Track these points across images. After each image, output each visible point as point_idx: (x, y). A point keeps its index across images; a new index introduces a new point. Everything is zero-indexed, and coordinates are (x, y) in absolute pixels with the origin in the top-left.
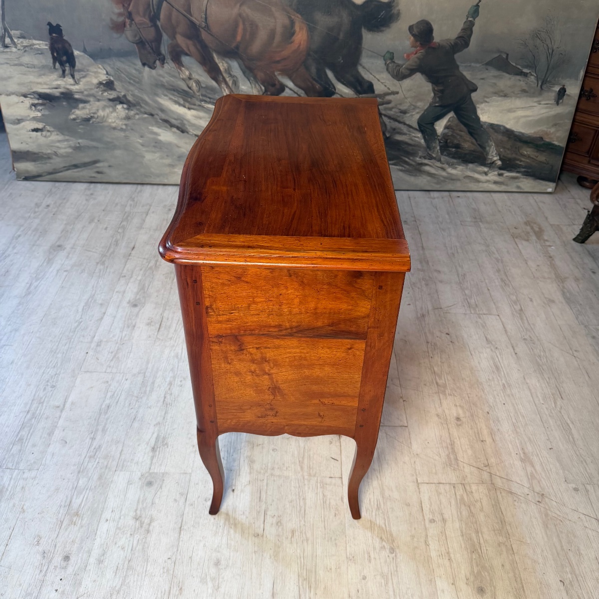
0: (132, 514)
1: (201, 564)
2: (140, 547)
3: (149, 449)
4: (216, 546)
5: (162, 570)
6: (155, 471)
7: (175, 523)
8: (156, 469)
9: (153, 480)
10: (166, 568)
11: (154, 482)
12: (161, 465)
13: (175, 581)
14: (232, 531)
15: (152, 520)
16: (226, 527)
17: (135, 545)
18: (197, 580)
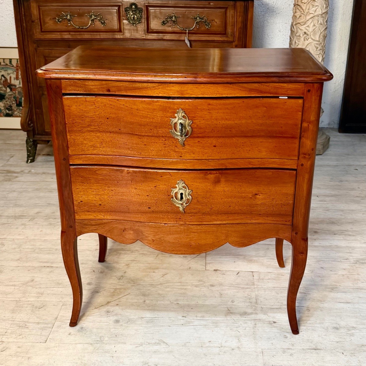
1: (340, 336)
4: (324, 330)
5: (353, 357)
7: (312, 353)
10: (351, 355)
13: (358, 349)
14: (309, 322)
16: (307, 325)
18: (352, 338)
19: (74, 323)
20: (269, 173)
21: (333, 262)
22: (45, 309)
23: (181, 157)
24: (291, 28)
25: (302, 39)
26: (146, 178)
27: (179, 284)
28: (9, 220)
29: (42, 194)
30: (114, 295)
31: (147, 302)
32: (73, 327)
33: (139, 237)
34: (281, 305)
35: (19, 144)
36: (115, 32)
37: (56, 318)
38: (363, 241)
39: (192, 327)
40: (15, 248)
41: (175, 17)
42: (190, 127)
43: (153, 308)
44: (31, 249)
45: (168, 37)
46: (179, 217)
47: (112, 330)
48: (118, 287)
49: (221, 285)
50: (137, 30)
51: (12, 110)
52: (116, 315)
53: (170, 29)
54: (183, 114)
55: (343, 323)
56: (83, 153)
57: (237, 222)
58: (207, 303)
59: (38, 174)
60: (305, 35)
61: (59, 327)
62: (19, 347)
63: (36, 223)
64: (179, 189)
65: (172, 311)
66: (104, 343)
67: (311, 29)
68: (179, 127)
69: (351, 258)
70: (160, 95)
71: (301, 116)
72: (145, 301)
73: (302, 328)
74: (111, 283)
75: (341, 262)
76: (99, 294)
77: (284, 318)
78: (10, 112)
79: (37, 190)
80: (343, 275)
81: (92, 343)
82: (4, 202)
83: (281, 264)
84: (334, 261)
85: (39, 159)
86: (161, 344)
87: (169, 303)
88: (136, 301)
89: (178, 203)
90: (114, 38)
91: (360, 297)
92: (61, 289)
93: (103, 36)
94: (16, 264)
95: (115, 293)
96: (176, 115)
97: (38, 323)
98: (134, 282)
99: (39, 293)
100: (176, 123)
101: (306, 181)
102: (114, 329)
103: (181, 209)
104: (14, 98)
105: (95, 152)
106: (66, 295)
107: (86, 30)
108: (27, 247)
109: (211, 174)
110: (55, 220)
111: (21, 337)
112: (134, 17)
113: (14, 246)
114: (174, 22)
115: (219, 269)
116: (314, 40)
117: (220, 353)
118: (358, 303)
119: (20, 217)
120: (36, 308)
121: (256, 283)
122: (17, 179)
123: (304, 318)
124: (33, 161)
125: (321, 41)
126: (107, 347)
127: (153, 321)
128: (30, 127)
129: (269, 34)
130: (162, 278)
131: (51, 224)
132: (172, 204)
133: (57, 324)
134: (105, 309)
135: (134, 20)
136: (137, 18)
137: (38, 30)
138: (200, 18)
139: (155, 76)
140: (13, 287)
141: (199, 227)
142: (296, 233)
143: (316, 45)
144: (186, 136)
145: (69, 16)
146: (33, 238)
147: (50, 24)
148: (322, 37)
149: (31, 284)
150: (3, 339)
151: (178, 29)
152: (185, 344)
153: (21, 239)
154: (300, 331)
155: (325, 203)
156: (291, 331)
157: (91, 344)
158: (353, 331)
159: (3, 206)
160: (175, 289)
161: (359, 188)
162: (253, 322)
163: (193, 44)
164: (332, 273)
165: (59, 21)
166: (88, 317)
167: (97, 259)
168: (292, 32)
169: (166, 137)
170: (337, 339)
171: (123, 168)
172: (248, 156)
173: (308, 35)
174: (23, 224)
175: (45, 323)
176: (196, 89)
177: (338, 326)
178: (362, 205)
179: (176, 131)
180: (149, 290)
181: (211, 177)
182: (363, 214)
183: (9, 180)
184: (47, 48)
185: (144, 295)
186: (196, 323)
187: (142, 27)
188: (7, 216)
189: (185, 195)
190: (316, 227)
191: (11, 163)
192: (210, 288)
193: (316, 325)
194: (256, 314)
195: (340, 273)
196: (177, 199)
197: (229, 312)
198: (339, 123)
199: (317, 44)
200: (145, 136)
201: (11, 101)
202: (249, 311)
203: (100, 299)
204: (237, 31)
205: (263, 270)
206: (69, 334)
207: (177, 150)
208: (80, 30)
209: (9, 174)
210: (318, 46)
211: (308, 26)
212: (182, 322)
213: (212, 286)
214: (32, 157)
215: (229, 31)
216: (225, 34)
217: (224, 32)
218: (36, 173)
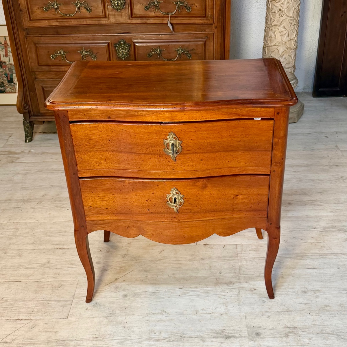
0: (284, 339)
1: (308, 299)
2: (307, 330)
3: (227, 341)
4: (295, 294)
5: (317, 316)
6: (247, 333)
7: (284, 314)
8: (245, 333)
9: (254, 333)
10: (316, 315)
11: (256, 332)
12: (241, 331)
13: (322, 309)
14: (282, 287)
15: (286, 327)
16: (281, 290)
17: (306, 333)
18: (317, 300)
19: (89, 299)
20: (248, 178)
21: (304, 232)
22: (63, 288)
23: (173, 169)
24: (267, 4)
25: (277, 15)
26: (145, 187)
27: (175, 259)
28: (19, 204)
29: (44, 176)
30: (120, 272)
31: (149, 277)
32: (88, 303)
33: (141, 232)
34: (260, 274)
36: (101, 18)
37: (74, 296)
38: (329, 210)
39: (188, 297)
40: (28, 232)
41: (157, 2)
42: (180, 146)
43: (154, 282)
44: (43, 232)
45: (151, 21)
46: (173, 216)
47: (122, 304)
48: (123, 265)
49: (210, 258)
50: (121, 15)
51: (4, 86)
52: (124, 290)
53: (152, 14)
54: (174, 136)
55: (310, 287)
56: (90, 168)
57: (222, 217)
58: (199, 275)
59: (38, 154)
60: (280, 12)
61: (77, 303)
62: (45, 324)
63: (44, 206)
64: (173, 194)
65: (171, 284)
66: (116, 316)
67: (285, 6)
68: (171, 147)
69: (319, 226)
70: (154, 121)
71: (272, 134)
72: (147, 276)
73: (277, 293)
74: (116, 261)
75: (310, 231)
76: (108, 272)
77: (262, 285)
79: (39, 171)
80: (311, 243)
81: (106, 316)
82: (11, 185)
83: (260, 237)
84: (304, 230)
85: (37, 137)
86: (163, 314)
87: (167, 276)
88: (139, 276)
89: (173, 206)
90: (100, 23)
91: (325, 263)
92: (74, 269)
93: (89, 22)
94: (31, 247)
95: (121, 270)
96: (168, 137)
97: (59, 301)
98: (136, 259)
99: (56, 274)
100: (168, 144)
101: (278, 183)
102: (123, 303)
103: (175, 210)
104: (5, 74)
105: (100, 167)
106: (80, 274)
107: (73, 17)
108: (39, 230)
109: (199, 181)
110: (61, 202)
111: (46, 314)
112: (118, 3)
113: (28, 230)
114: (156, 7)
115: (208, 243)
116: (288, 16)
117: (212, 319)
118: (323, 268)
119: (29, 200)
120: (55, 287)
121: (239, 255)
122: (20, 160)
123: (279, 284)
124: (31, 140)
125: (295, 17)
126: (119, 319)
127: (155, 294)
128: (26, 110)
129: (246, 5)
130: (160, 254)
131: (57, 207)
132: (168, 207)
133: (75, 300)
134: (114, 286)
135: (118, 5)
136: (121, 4)
137: (27, 19)
138: (181, 3)
139: (149, 106)
140: (33, 269)
141: (191, 223)
142: (271, 224)
143: (290, 21)
144: (177, 153)
145: (55, 5)
146: (43, 221)
147: (38, 13)
148: (295, 13)
149: (48, 265)
150: (31, 317)
151: (161, 14)
152: (183, 313)
153: (33, 223)
154: (275, 296)
156: (268, 296)
157: (106, 317)
158: (318, 294)
159: (11, 190)
160: (172, 264)
161: (328, 156)
162: (237, 290)
163: (176, 27)
164: (302, 241)
165: (46, 10)
166: (101, 294)
167: (103, 239)
168: (268, 8)
169: (160, 154)
170: (305, 302)
171: (124, 179)
173: (282, 12)
174: (32, 208)
175: (65, 301)
176: (184, 115)
177: (306, 290)
178: (330, 174)
179: (169, 149)
180: (149, 266)
181: (199, 184)
182: (330, 183)
183: (12, 162)
184: (36, 35)
185: (146, 271)
186: (191, 293)
187: (127, 12)
188: (16, 200)
189: (179, 199)
190: (290, 198)
191: (11, 143)
192: (201, 261)
193: (288, 290)
194: (240, 282)
195: (309, 241)
196: (171, 202)
197: (218, 282)
199: (291, 20)
200: (142, 154)
201: (2, 78)
202: (234, 280)
203: (109, 276)
204: (216, 13)
205: (245, 242)
206: (87, 309)
207: (170, 164)
208: (67, 17)
209: (11, 155)
210: (292, 22)
211: (283, 3)
212: (179, 293)
213: (203, 259)
214: (29, 137)
215: (209, 13)
216: (205, 17)
217: (204, 15)
218: (35, 153)
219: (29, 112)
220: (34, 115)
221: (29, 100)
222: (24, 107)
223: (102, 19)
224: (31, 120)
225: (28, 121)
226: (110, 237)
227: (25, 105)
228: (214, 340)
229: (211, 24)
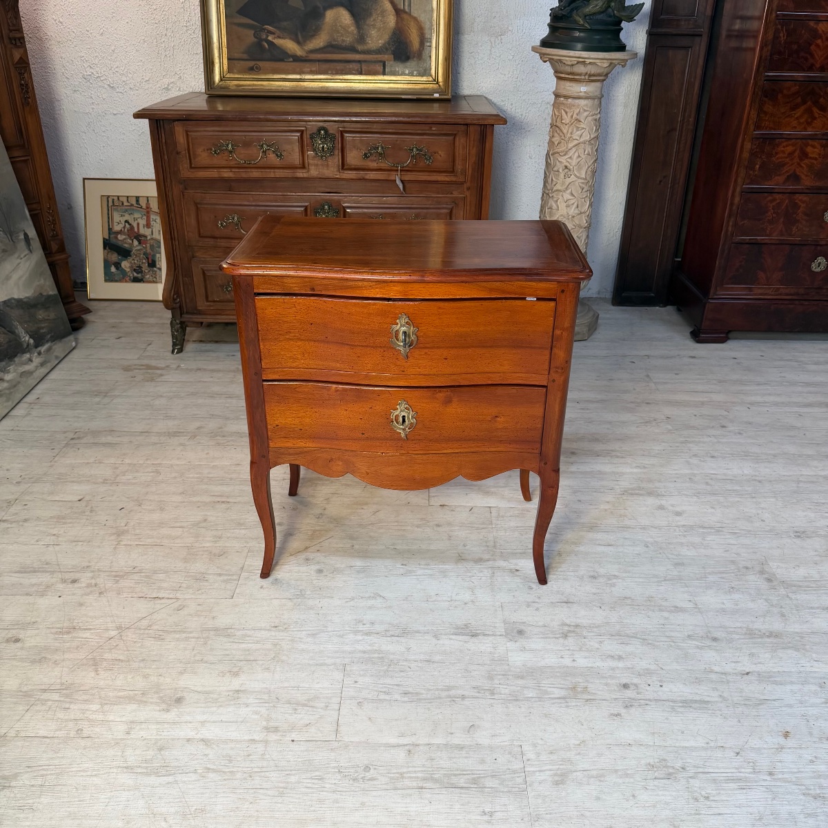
0: (561, 640)
1: (598, 587)
2: (595, 630)
3: (474, 639)
4: (578, 579)
5: (612, 612)
6: (503, 630)
7: (562, 607)
8: (501, 629)
9: (515, 631)
10: (611, 609)
11: (518, 629)
12: (495, 627)
13: (620, 602)
14: (560, 569)
15: (564, 624)
17: (594, 634)
18: (613, 589)
19: (265, 574)
20: (513, 390)
21: (594, 494)
22: (227, 557)
23: (403, 371)
24: (546, 159)
25: (562, 176)
26: (360, 397)
27: (396, 524)
28: (161, 438)
29: (200, 401)
30: (313, 539)
31: (356, 547)
32: (267, 579)
33: (349, 469)
34: (525, 549)
35: (157, 324)
36: (297, 168)
37: (242, 568)
38: (635, 465)
39: (415, 577)
40: (175, 478)
41: (382, 148)
42: (414, 336)
43: (364, 554)
44: (197, 478)
45: (371, 175)
46: (400, 444)
47: (315, 582)
48: (317, 528)
49: (449, 524)
50: (328, 166)
51: (141, 272)
52: (318, 563)
53: (374, 165)
54: (407, 320)
55: (602, 571)
56: (280, 366)
57: (472, 450)
58: (432, 547)
59: (191, 370)
60: (566, 170)
61: (247, 578)
62: (199, 605)
63: (199, 443)
64: (401, 411)
65: (389, 558)
66: (305, 598)
67: (574, 162)
68: (401, 337)
69: (618, 487)
70: (378, 296)
71: (552, 322)
72: (353, 546)
73: (551, 577)
74: (307, 523)
75: (604, 492)
76: (294, 537)
77: (529, 565)
78: (139, 275)
79: (193, 394)
80: (606, 510)
81: (291, 597)
82: (149, 412)
83: (527, 496)
84: (595, 492)
85: (189, 347)
86: (377, 598)
87: (384, 547)
88: (341, 546)
89: (399, 428)
90: (295, 176)
91: (626, 539)
92: (243, 531)
93: (280, 173)
94: (179, 498)
95: (314, 535)
96: (398, 321)
97: (220, 575)
98: (337, 521)
99: (215, 536)
100: (397, 331)
101: (558, 400)
102: (317, 581)
103: (403, 435)
104: (144, 254)
105: (294, 365)
106: (252, 539)
107: (254, 166)
108: (191, 476)
109: (440, 392)
110: (224, 438)
111: (200, 592)
112: (323, 147)
113: (173, 475)
114: (380, 154)
115: (446, 504)
116: (578, 178)
117: (450, 608)
118: (623, 546)
119: (176, 434)
120: (215, 555)
121: (494, 522)
122: (163, 378)
123: (554, 565)
124: (180, 351)
125: (588, 178)
126: (310, 602)
127: (365, 571)
128: (176, 303)
129: (514, 162)
130: (373, 516)
131: (219, 444)
132: (393, 431)
133: (244, 575)
134: (304, 556)
135: (323, 151)
136: (328, 149)
137: (187, 165)
138: (417, 150)
139: (373, 274)
140: (181, 529)
141: (424, 457)
142: (545, 464)
143: (581, 185)
144: (410, 346)
145: (230, 146)
146: (197, 463)
147: (203, 157)
148: (589, 172)
149: (204, 524)
150: (178, 595)
151: (387, 165)
152: (407, 598)
153: (182, 465)
154: (548, 580)
155: (588, 411)
156: (537, 581)
157: (290, 599)
158: (614, 581)
159: (150, 419)
160: (391, 531)
161: (634, 389)
162: (490, 570)
163: (408, 185)
164: (591, 507)
165: (216, 153)
166: (283, 566)
167: (287, 492)
168: (548, 164)
169: (384, 347)
170: (594, 590)
171: (329, 385)
172: (487, 370)
173: (570, 170)
174: (181, 444)
175: (229, 575)
176: (423, 289)
177: (596, 574)
178: (636, 414)
179: (398, 340)
180: (357, 532)
181: (441, 395)
182: (637, 427)
183: (152, 380)
184: (199, 191)
185: (351, 538)
186: (420, 572)
187: (335, 160)
188: (157, 433)
189: (408, 418)
190: (575, 445)
191: (150, 354)
192: (435, 528)
193: (568, 573)
194: (494, 560)
195: (602, 507)
196: (397, 423)
197: (461, 559)
198: (612, 290)
199: (583, 183)
200: (358, 345)
201: (140, 259)
202: (486, 556)
203: (295, 544)
204: (470, 167)
205: (503, 504)
206: (261, 587)
207: (399, 363)
208: (246, 165)
209: (149, 371)
210: (584, 186)
211: (570, 158)
212: (402, 571)
213: (438, 525)
214: (179, 345)
215: (459, 167)
216: (453, 171)
217: (451, 170)
218: (187, 369)
219: (181, 307)
220: (187, 313)
221: (182, 289)
222: (174, 300)
223: (298, 170)
224: (183, 320)
225: (178, 322)
226: (298, 489)
227: (175, 296)
228: (453, 637)
229: (462, 183)
